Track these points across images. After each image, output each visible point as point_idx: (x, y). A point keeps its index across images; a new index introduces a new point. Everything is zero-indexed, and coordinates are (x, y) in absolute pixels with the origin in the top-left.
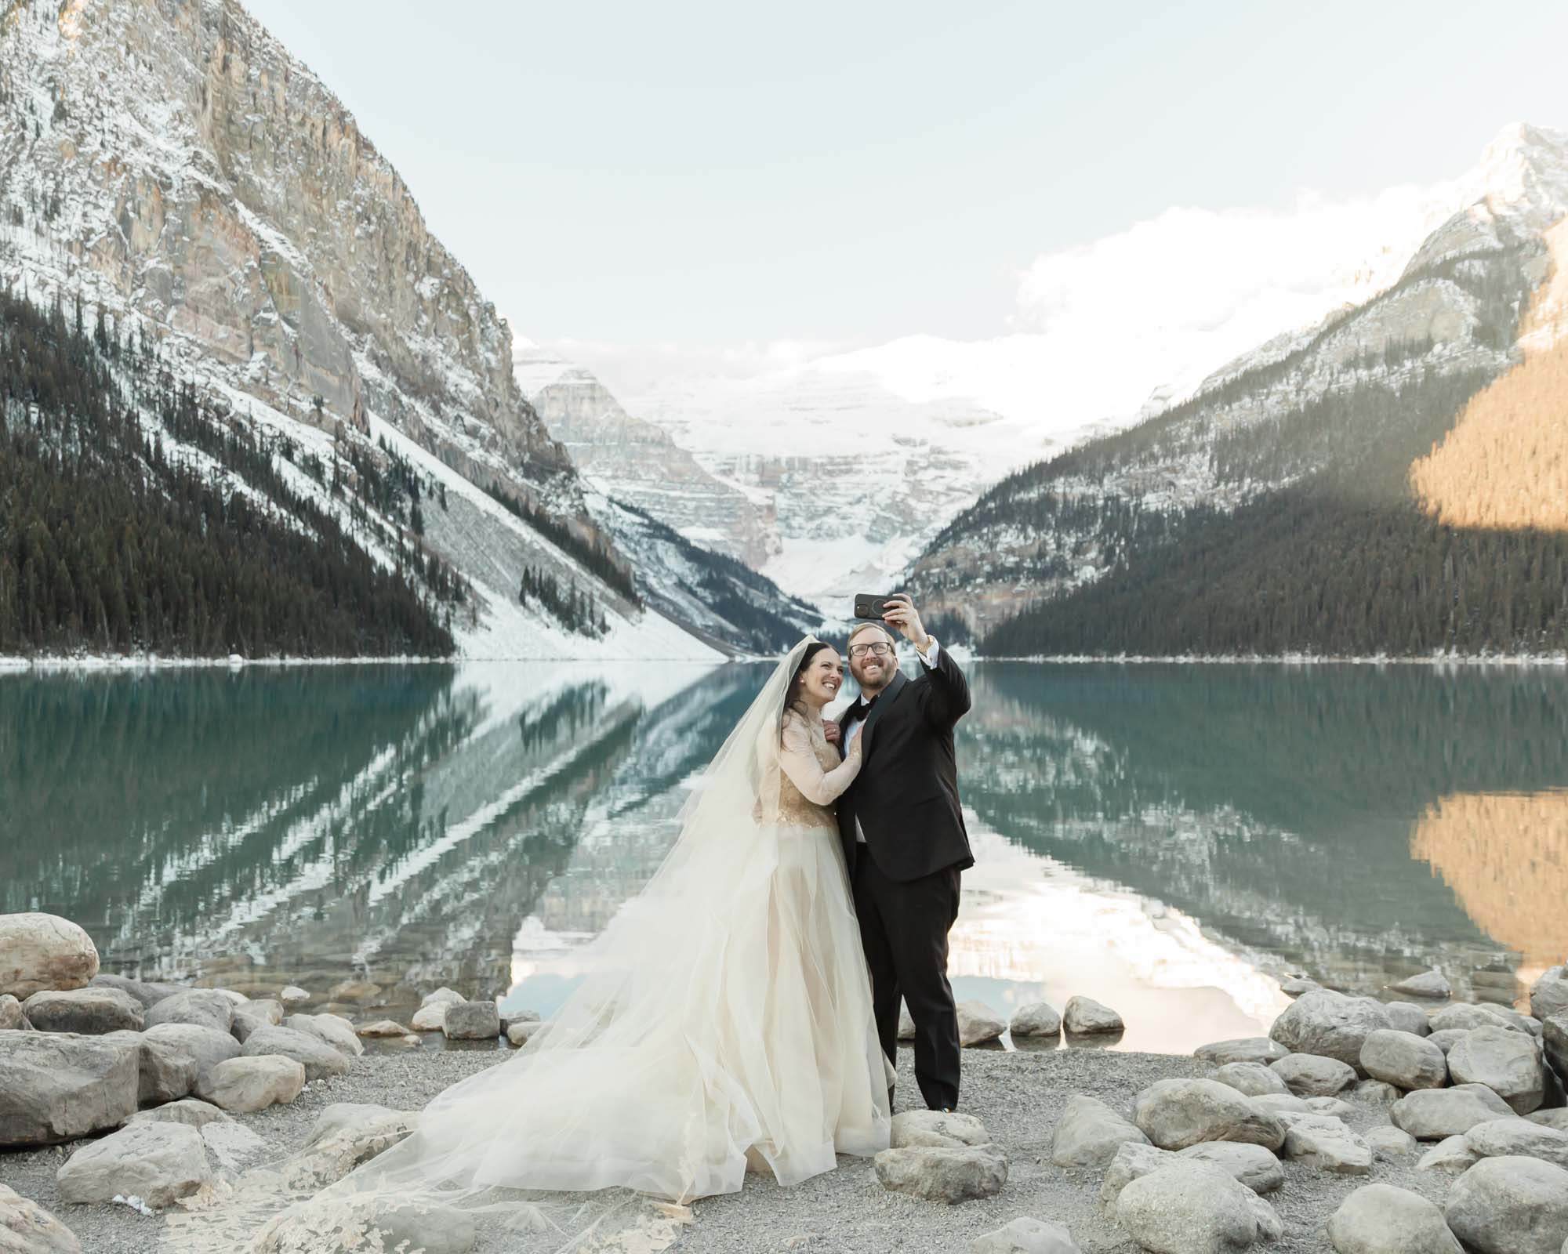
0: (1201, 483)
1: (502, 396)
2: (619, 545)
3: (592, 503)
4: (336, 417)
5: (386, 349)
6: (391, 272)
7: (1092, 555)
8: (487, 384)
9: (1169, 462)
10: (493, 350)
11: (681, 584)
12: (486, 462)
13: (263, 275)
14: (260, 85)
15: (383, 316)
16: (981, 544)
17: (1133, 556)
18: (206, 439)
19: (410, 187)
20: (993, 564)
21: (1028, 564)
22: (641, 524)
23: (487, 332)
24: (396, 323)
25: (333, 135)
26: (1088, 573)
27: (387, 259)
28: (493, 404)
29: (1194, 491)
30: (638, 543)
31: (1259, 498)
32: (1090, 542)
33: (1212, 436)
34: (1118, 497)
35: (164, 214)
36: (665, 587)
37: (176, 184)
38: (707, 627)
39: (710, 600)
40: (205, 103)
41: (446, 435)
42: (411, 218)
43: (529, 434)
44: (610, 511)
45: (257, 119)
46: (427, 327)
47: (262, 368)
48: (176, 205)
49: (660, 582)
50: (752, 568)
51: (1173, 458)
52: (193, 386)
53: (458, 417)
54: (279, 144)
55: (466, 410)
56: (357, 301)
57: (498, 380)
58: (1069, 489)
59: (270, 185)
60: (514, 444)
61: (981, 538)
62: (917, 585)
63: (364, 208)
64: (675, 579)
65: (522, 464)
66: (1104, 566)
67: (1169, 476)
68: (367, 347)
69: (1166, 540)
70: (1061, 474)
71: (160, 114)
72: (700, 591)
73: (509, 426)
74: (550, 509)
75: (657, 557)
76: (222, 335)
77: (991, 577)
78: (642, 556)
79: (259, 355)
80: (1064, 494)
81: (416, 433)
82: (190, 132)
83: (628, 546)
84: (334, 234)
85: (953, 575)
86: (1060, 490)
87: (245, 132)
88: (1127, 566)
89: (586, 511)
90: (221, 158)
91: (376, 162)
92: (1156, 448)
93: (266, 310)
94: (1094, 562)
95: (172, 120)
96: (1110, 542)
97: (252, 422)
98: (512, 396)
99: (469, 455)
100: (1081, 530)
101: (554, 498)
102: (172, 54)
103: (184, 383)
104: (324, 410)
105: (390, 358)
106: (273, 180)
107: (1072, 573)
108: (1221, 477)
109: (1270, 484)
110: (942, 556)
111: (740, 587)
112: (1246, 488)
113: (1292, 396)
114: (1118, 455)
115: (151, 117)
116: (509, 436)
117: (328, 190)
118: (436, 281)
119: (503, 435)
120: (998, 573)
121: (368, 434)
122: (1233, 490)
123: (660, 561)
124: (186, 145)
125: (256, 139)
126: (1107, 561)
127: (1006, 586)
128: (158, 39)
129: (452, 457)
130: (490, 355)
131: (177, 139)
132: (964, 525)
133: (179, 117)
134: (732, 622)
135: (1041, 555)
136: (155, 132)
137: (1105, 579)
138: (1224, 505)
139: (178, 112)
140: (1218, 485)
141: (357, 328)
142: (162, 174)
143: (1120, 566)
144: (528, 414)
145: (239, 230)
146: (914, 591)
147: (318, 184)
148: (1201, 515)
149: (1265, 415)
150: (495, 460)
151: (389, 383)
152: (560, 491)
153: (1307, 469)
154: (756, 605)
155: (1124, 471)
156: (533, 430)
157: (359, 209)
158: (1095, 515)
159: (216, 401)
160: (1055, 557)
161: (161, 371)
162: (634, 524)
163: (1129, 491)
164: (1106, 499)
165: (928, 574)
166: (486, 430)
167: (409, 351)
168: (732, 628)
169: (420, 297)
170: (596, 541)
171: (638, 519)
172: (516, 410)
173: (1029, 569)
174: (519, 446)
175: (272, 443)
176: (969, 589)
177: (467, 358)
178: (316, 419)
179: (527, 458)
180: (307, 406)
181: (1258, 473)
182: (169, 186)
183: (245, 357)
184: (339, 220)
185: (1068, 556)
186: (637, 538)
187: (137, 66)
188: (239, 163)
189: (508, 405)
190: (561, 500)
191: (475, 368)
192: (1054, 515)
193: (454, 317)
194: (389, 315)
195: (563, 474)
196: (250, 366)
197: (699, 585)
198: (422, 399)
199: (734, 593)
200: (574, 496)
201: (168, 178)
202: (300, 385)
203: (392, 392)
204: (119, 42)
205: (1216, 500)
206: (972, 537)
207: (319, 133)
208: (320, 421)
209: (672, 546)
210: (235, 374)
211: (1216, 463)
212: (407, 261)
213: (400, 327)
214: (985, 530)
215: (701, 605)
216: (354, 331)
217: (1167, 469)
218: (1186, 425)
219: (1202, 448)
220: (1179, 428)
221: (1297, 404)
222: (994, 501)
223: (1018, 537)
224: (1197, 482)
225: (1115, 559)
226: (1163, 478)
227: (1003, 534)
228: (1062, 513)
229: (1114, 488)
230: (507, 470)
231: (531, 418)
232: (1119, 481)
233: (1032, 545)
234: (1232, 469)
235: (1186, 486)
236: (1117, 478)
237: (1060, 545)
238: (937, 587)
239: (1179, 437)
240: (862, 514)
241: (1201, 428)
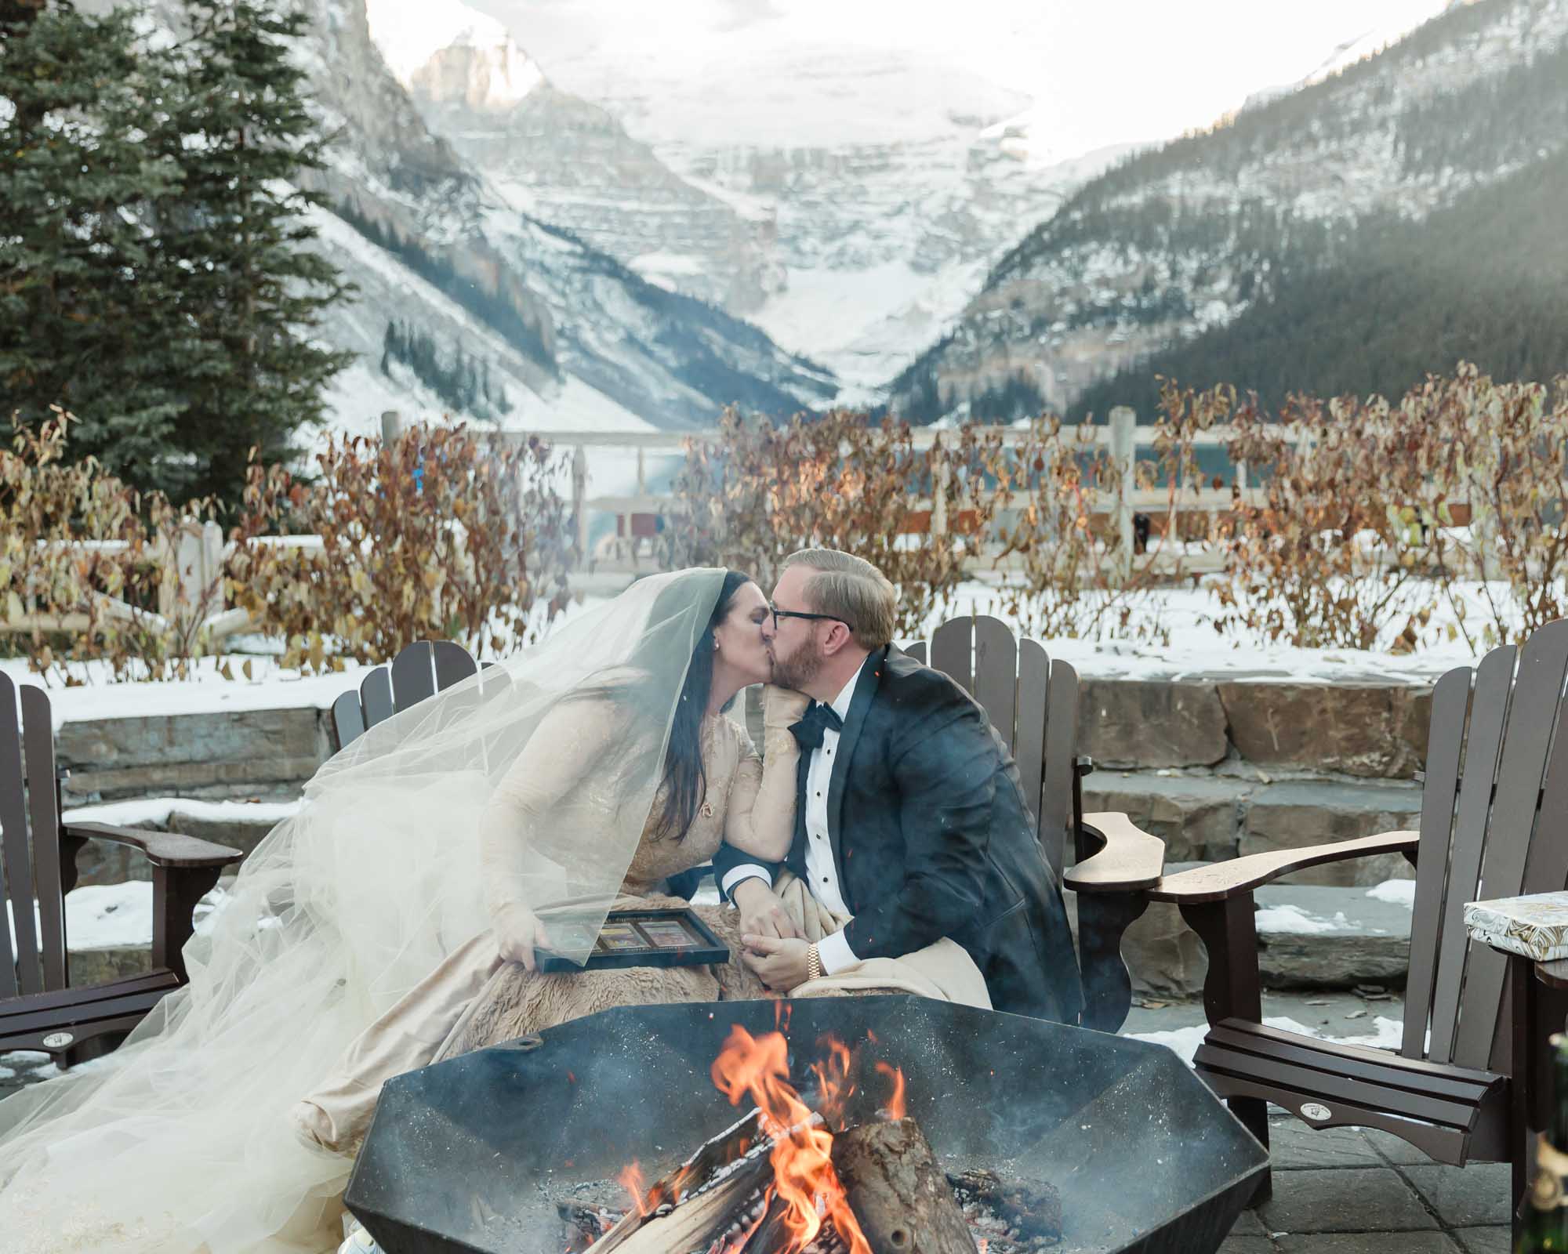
0: (1381, 176)
1: (356, 72)
2: (535, 283)
3: (497, 226)
7: (1222, 285)
8: (333, 53)
9: (1333, 145)
11: (631, 340)
12: (336, 166)
16: (1061, 273)
17: (1280, 285)
20: (1079, 303)
21: (1129, 301)
22: (572, 254)
26: (1217, 313)
28: (341, 81)
29: (1370, 189)
30: (568, 281)
31: (1464, 197)
32: (1219, 267)
33: (1397, 106)
34: (1260, 199)
36: (607, 345)
38: (669, 402)
39: (673, 363)
43: (396, 125)
44: (526, 235)
49: (600, 338)
50: (735, 314)
57: (349, 47)
58: (1189, 189)
60: (375, 140)
61: (1061, 263)
62: (970, 335)
64: (621, 333)
65: (388, 170)
66: (1239, 301)
67: (1334, 167)
69: (1328, 261)
70: (1177, 167)
72: (657, 349)
73: (367, 114)
74: (432, 235)
75: (595, 302)
77: (1076, 321)
78: (574, 300)
80: (1182, 198)
83: (552, 286)
85: (1021, 320)
86: (1175, 191)
88: (1271, 299)
89: (483, 238)
92: (1316, 126)
94: (1224, 297)
96: (1247, 266)
98: (370, 69)
100: (1207, 250)
101: (436, 220)
107: (1191, 313)
108: (1410, 166)
109: (1480, 177)
110: (1006, 290)
111: (717, 341)
112: (1444, 183)
113: (1515, 44)
114: (1260, 138)
116: (367, 128)
119: (360, 128)
122: (1425, 187)
123: (598, 307)
126: (1244, 294)
127: (1097, 334)
130: (335, 9)
132: (1038, 246)
134: (707, 392)
137: (1238, 324)
138: (1412, 210)
140: (1403, 179)
143: (1261, 301)
144: (394, 94)
146: (965, 343)
148: (1379, 224)
149: (1475, 74)
150: (350, 163)
152: (444, 208)
153: (1534, 153)
154: (742, 367)
155: (1269, 160)
156: (403, 120)
158: (1226, 228)
160: (1168, 290)
162: (560, 253)
163: (1275, 190)
164: (1243, 203)
165: (986, 320)
166: (332, 118)
168: (706, 403)
170: (499, 279)
171: (566, 246)
172: (376, 90)
173: (1131, 310)
174: (382, 143)
176: (1043, 340)
179: (395, 160)
181: (1463, 158)
185: (1187, 287)
186: (565, 273)
189: (365, 84)
190: (447, 222)
192: (1166, 228)
195: (449, 183)
197: (658, 340)
199: (708, 351)
200: (467, 214)
205: (1402, 201)
206: (1047, 263)
209: (616, 286)
211: (1402, 147)
214: (1067, 253)
215: (660, 369)
217: (1331, 157)
218: (1360, 90)
219: (1383, 125)
220: (1349, 96)
221: (1522, 56)
222: (1081, 209)
223: (1114, 262)
224: (1375, 175)
225: (1255, 291)
226: (1326, 170)
227: (1093, 258)
228: (1180, 224)
229: (1254, 186)
230: (366, 179)
231: (399, 100)
232: (1265, 175)
233: (1135, 273)
234: (1426, 153)
235: (1359, 181)
236: (1258, 172)
237: (1175, 274)
238: (998, 337)
239: (1348, 109)
240: (904, 232)
241: (1382, 96)
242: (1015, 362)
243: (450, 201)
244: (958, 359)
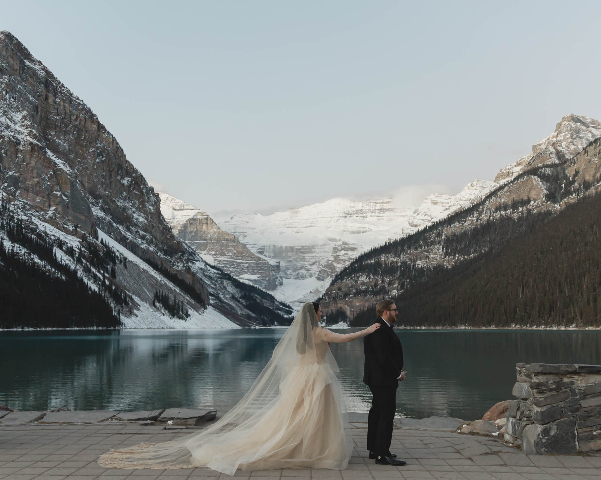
1: (156, 223)
2: (207, 281)
4: (83, 232)
5: (108, 205)
6: (111, 176)
7: (396, 285)
8: (150, 219)
9: (426, 248)
10: (153, 206)
11: (233, 297)
12: (148, 249)
13: (56, 178)
14: (60, 105)
15: (107, 192)
16: (353, 281)
17: (413, 286)
18: (24, 241)
19: (119, 143)
20: (357, 289)
21: (370, 289)
22: (218, 273)
23: (150, 198)
24: (113, 195)
25: (89, 124)
26: (395, 293)
27: (109, 170)
28: (152, 227)
29: (436, 260)
30: (216, 281)
31: (462, 262)
32: (395, 280)
33: (443, 238)
34: (406, 262)
35: (17, 154)
37: (22, 143)
39: (245, 304)
40: (37, 113)
41: (132, 239)
42: (120, 155)
43: (166, 238)
44: (205, 268)
45: (58, 118)
46: (125, 196)
47: (53, 213)
48: (22, 151)
49: (224, 297)
51: (428, 247)
52: (22, 220)
53: (137, 232)
54: (67, 127)
55: (141, 229)
56: (97, 187)
57: (155, 217)
58: (387, 259)
59: (63, 144)
60: (160, 242)
61: (351, 278)
62: (327, 298)
63: (100, 151)
65: (163, 250)
66: (401, 290)
67: (426, 253)
68: (100, 204)
69: (424, 279)
70: (383, 253)
71: (18, 117)
73: (158, 235)
74: (174, 268)
75: (224, 287)
76: (38, 200)
77: (356, 294)
78: (218, 286)
79: (53, 208)
80: (385, 260)
81: (119, 238)
82: (29, 123)
83: (211, 282)
84: (87, 161)
85: (340, 294)
86: (383, 259)
87: (53, 123)
88: (410, 289)
89: (189, 269)
90: (43, 133)
91: (106, 134)
92: (421, 242)
93: (56, 191)
94: (396, 288)
95: (22, 119)
96: (403, 280)
97: (46, 234)
98: (159, 223)
99: (142, 246)
100: (392, 276)
101: (176, 264)
102: (25, 94)
103: (18, 219)
104: (78, 230)
105: (109, 209)
106: (64, 141)
107: (388, 293)
108: (447, 254)
109: (466, 257)
110: (337, 285)
111: (258, 298)
112: (456, 258)
114: (406, 246)
115: (14, 118)
116: (159, 239)
117: (86, 145)
118: (130, 179)
119: (156, 239)
120: (359, 293)
121: (97, 239)
122: (451, 259)
124: (27, 128)
125: (57, 125)
126: (402, 288)
127: (362, 298)
128: (19, 88)
129: (133, 248)
130: (151, 207)
131: (24, 126)
132: (346, 273)
133: (25, 117)
135: (376, 285)
136: (15, 123)
137: (401, 296)
138: (448, 265)
139: (24, 116)
140: (445, 257)
141: (97, 197)
142: (17, 139)
143: (407, 290)
144: (166, 230)
145: (46, 160)
146: (326, 300)
147: (82, 142)
148: (439, 269)
150: (152, 249)
151: (108, 218)
152: (179, 261)
153: (481, 251)
154: (265, 305)
155: (408, 251)
156: (168, 237)
157: (98, 151)
158: (397, 269)
159: (31, 226)
160: (381, 286)
161: (9, 215)
162: (214, 273)
163: (410, 259)
164: (402, 263)
165: (331, 293)
166: (148, 236)
167: (118, 206)
168: (253, 315)
169: (123, 185)
170: (193, 280)
171: (216, 271)
172: (161, 229)
173: (371, 291)
174: (162, 243)
175: (54, 243)
176: (347, 299)
177: (142, 209)
178: (74, 233)
179: (165, 248)
180: (71, 228)
181: (461, 252)
182: (20, 144)
183: (46, 209)
184: (90, 156)
185: (386, 286)
186: (216, 279)
187: (10, 98)
188: (51, 135)
189: (158, 227)
190: (179, 264)
191: (145, 212)
192: (381, 269)
193: (137, 192)
194: (109, 192)
195: (180, 254)
196: (49, 212)
197: (240, 298)
198: (123, 225)
199: (255, 301)
200: (185, 263)
201: (19, 140)
202: (69, 220)
203: (110, 222)
204: (3, 89)
205: (445, 263)
206: (348, 278)
207: (83, 123)
208: (76, 233)
209: (230, 282)
210: (43, 216)
211: (445, 248)
212: (118, 171)
213: (113, 197)
214: (353, 276)
215: (241, 305)
216: (95, 198)
217: (425, 251)
218: (433, 233)
219: (439, 243)
220: (430, 235)
221: (477, 225)
222: (357, 264)
223: (366, 278)
224: (438, 256)
225: (405, 287)
226: (424, 254)
227: (361, 277)
228: (384, 268)
229: (405, 258)
230: (157, 253)
231: (168, 232)
232: (407, 256)
233: (372, 281)
234: (451, 251)
235: (433, 257)
236: (406, 255)
237: (383, 282)
238: (334, 298)
239: (430, 238)
240: (315, 269)
241: (439, 235)
242: (339, 305)
243: (180, 258)
244: (323, 304)
